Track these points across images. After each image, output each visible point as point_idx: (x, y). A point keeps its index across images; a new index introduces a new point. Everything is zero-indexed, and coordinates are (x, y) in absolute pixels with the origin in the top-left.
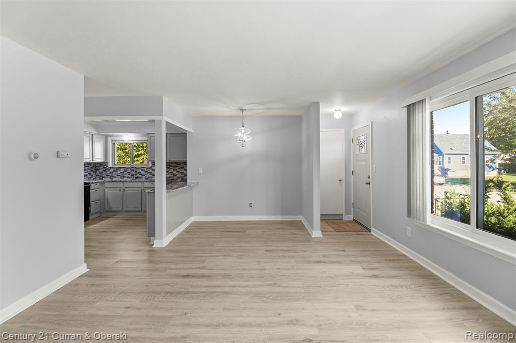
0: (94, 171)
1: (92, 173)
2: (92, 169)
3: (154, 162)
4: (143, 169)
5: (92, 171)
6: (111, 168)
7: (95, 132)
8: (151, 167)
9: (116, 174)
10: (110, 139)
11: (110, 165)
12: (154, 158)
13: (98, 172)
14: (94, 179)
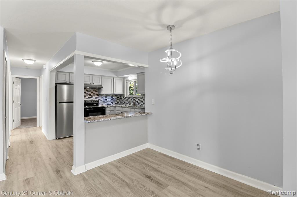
0: (119, 99)
1: (118, 101)
2: (118, 98)
3: (144, 94)
4: (139, 99)
5: (118, 99)
6: (126, 98)
7: (115, 76)
8: (142, 98)
9: (127, 102)
10: (125, 80)
11: (126, 96)
12: (144, 91)
13: (121, 101)
14: (120, 104)
